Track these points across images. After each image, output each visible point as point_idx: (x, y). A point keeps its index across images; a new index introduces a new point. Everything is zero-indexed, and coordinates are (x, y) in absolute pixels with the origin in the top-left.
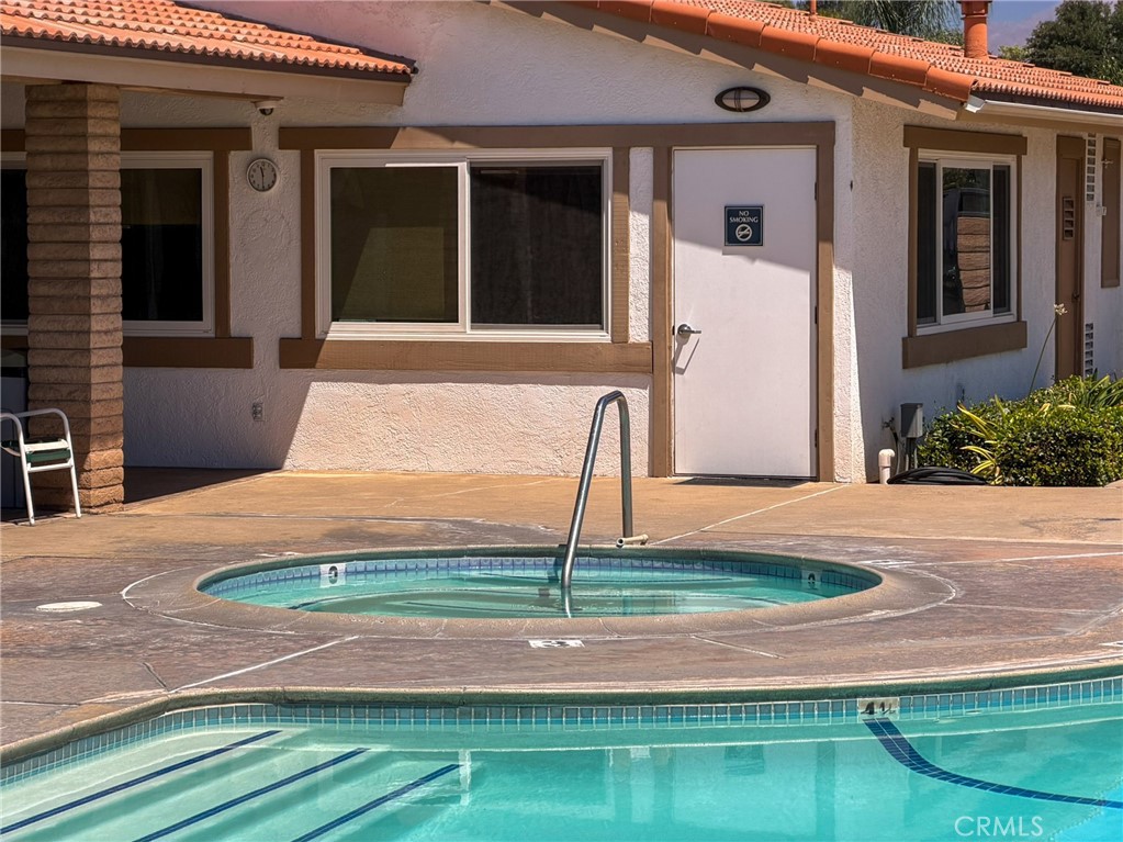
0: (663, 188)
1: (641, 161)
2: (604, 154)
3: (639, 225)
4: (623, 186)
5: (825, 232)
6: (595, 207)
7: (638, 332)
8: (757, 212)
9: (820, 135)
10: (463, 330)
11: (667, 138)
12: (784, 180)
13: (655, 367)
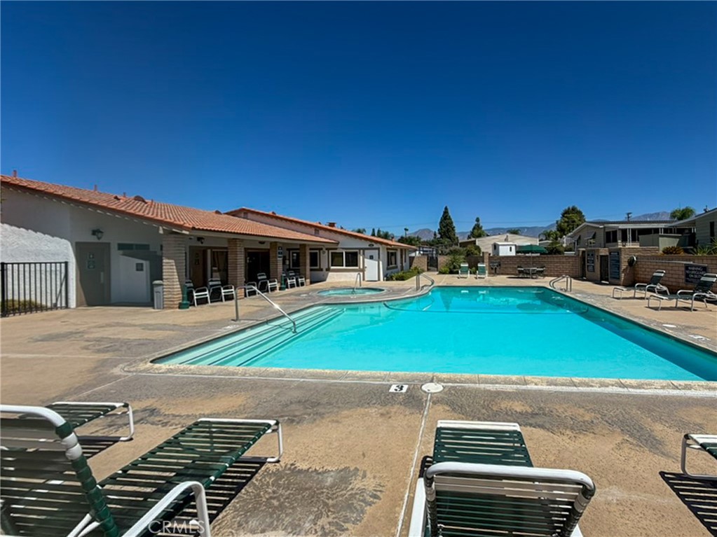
0: (364, 254)
1: (362, 251)
2: (358, 251)
3: (361, 257)
4: (360, 254)
5: (379, 258)
6: (357, 256)
7: (361, 267)
8: (373, 256)
9: (379, 249)
10: (344, 267)
11: (364, 249)
12: (375, 253)
13: (363, 271)
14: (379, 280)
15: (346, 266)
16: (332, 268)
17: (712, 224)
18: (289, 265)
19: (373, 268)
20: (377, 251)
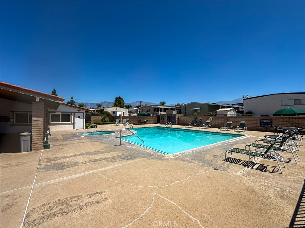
0: (74, 115)
1: (73, 114)
2: (71, 113)
3: (73, 117)
4: (72, 115)
5: (84, 117)
6: (70, 116)
7: (73, 122)
8: (80, 116)
9: (83, 113)
10: (61, 122)
11: (74, 113)
12: (81, 115)
13: (74, 124)
14: (83, 128)
15: (62, 122)
16: (51, 123)
17: (185, 108)
18: (13, 122)
19: (79, 122)
20: (83, 114)
